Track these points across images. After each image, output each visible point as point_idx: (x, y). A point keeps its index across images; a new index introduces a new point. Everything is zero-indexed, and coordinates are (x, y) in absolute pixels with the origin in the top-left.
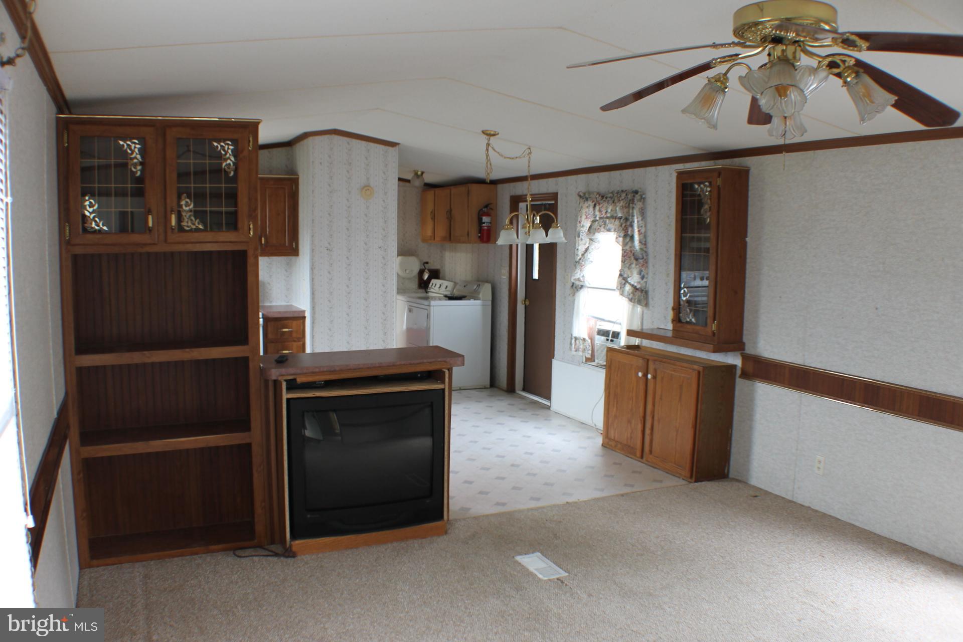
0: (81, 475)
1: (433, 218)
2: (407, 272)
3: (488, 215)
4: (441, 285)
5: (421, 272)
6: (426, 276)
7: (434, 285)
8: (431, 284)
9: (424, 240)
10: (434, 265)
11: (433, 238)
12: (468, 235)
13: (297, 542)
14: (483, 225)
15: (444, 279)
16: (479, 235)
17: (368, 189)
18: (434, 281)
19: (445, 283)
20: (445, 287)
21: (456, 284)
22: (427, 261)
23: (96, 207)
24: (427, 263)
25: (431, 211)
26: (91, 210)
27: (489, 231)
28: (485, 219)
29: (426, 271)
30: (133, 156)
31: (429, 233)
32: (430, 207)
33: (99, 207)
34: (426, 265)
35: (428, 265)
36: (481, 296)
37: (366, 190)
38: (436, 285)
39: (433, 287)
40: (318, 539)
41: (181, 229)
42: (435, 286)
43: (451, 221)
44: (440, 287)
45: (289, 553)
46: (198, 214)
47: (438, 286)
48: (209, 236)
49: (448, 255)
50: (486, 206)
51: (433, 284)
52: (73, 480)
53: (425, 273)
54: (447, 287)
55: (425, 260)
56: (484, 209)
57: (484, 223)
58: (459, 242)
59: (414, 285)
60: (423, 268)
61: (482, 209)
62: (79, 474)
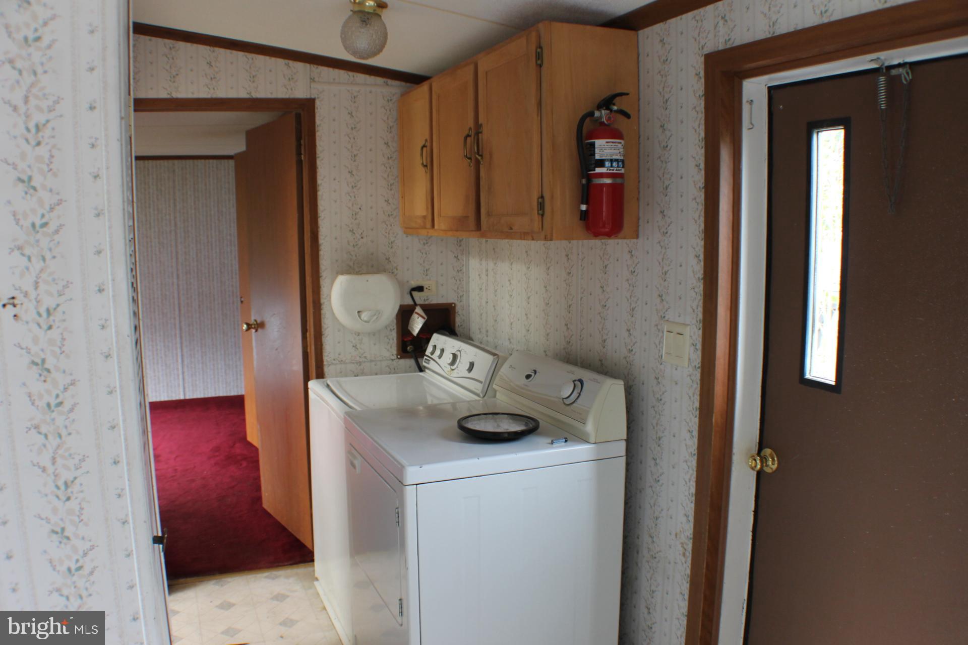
1: (429, 166)
2: (365, 316)
3: (614, 134)
4: (455, 356)
5: (404, 314)
6: (417, 324)
7: (438, 352)
8: (430, 349)
9: (409, 230)
10: (437, 296)
11: (429, 225)
12: (541, 206)
14: (598, 170)
15: (467, 338)
16: (584, 207)
18: (437, 339)
19: (468, 353)
20: (468, 366)
21: (498, 360)
22: (420, 283)
24: (420, 289)
25: (423, 143)
27: (617, 191)
28: (604, 148)
29: (418, 310)
31: (420, 208)
32: (420, 133)
34: (415, 294)
35: (421, 294)
36: (590, 427)
38: (442, 351)
39: (435, 356)
42: (440, 357)
43: (478, 163)
44: (453, 363)
47: (447, 357)
49: (475, 265)
50: (607, 103)
51: (435, 347)
53: (415, 316)
54: (472, 365)
55: (414, 284)
56: (597, 114)
57: (601, 163)
58: (509, 233)
59: (388, 347)
60: (411, 302)
61: (591, 114)
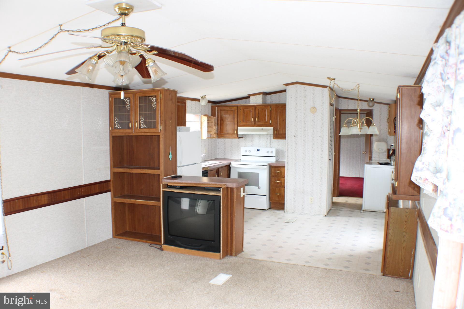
0: (114, 207)
2: (380, 150)
13: (165, 245)
17: (313, 109)
23: (118, 121)
26: (117, 122)
29: (391, 150)
30: (127, 104)
33: (119, 121)
37: (312, 109)
40: (171, 246)
41: (140, 128)
45: (162, 249)
46: (145, 123)
48: (147, 130)
52: (112, 208)
62: (113, 206)
